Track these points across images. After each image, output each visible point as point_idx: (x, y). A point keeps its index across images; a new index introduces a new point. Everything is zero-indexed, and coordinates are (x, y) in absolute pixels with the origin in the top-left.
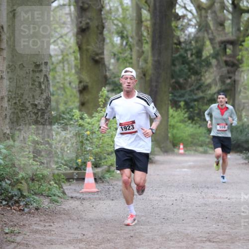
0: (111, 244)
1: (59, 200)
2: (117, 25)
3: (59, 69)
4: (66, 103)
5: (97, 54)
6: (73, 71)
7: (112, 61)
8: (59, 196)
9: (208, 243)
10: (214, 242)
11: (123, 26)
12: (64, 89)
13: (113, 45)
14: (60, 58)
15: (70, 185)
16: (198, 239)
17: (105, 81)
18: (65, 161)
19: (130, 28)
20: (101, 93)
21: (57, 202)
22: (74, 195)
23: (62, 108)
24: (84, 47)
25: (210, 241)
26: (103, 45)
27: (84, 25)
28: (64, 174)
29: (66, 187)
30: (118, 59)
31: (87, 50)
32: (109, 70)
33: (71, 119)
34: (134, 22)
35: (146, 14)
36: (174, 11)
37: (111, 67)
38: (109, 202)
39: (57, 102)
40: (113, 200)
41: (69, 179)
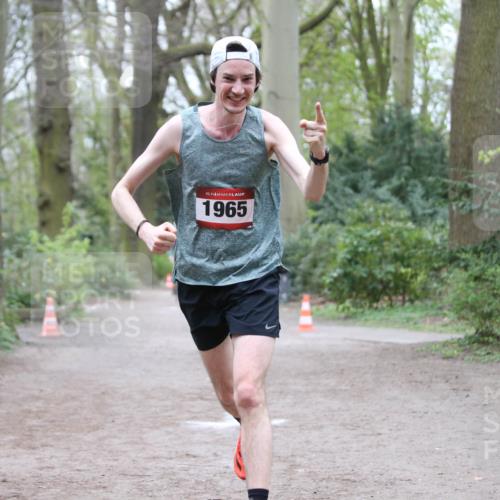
0: (76, 403)
1: (12, 346)
2: (88, 123)
3: (14, 179)
4: (22, 222)
5: (62, 160)
6: (32, 182)
7: (83, 169)
8: (10, 342)
9: (200, 401)
10: (207, 400)
11: (97, 126)
12: (20, 204)
13: (83, 149)
14: (16, 164)
15: (26, 327)
16: (188, 396)
17: (72, 194)
18: (20, 296)
19: (106, 128)
20: (65, 210)
21: (8, 348)
22: (31, 340)
23: (17, 228)
24: (46, 151)
25: (202, 398)
26: (69, 148)
27: (45, 123)
28: (19, 313)
29: (21, 330)
30: (89, 167)
31: (50, 155)
32: (77, 180)
33: (28, 243)
34: (110, 121)
35: (125, 109)
36: (159, 105)
37: (81, 177)
38: (75, 350)
39: (12, 221)
40: (79, 346)
41: (25, 319)
